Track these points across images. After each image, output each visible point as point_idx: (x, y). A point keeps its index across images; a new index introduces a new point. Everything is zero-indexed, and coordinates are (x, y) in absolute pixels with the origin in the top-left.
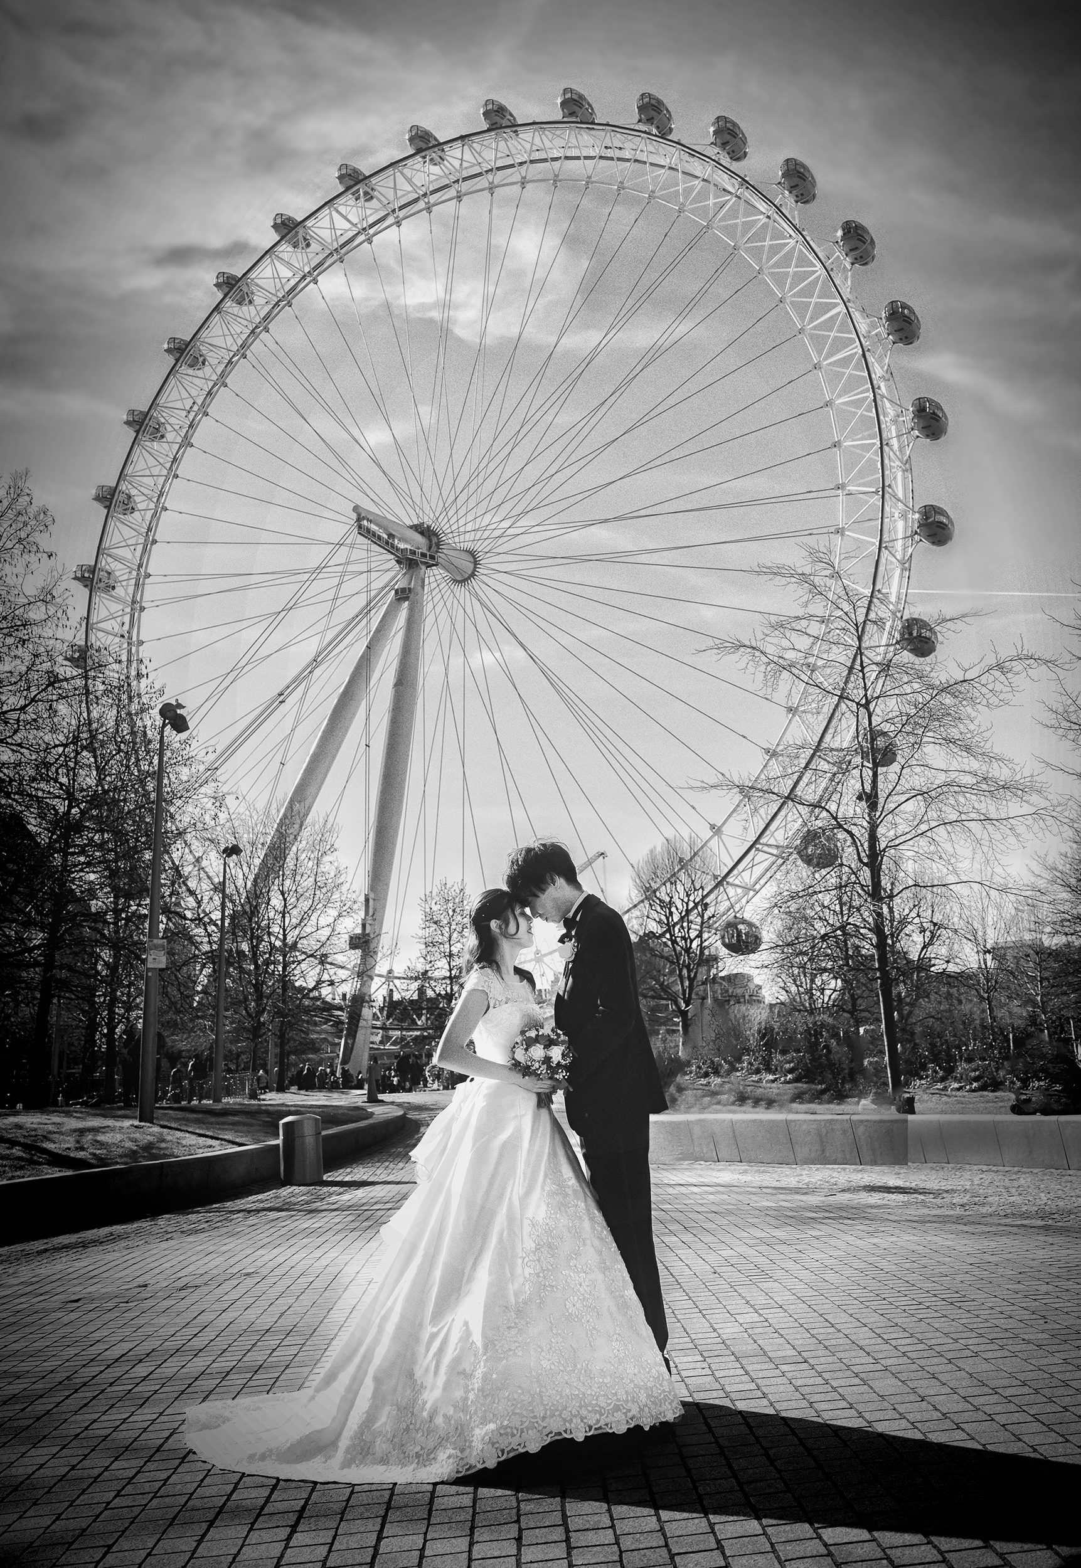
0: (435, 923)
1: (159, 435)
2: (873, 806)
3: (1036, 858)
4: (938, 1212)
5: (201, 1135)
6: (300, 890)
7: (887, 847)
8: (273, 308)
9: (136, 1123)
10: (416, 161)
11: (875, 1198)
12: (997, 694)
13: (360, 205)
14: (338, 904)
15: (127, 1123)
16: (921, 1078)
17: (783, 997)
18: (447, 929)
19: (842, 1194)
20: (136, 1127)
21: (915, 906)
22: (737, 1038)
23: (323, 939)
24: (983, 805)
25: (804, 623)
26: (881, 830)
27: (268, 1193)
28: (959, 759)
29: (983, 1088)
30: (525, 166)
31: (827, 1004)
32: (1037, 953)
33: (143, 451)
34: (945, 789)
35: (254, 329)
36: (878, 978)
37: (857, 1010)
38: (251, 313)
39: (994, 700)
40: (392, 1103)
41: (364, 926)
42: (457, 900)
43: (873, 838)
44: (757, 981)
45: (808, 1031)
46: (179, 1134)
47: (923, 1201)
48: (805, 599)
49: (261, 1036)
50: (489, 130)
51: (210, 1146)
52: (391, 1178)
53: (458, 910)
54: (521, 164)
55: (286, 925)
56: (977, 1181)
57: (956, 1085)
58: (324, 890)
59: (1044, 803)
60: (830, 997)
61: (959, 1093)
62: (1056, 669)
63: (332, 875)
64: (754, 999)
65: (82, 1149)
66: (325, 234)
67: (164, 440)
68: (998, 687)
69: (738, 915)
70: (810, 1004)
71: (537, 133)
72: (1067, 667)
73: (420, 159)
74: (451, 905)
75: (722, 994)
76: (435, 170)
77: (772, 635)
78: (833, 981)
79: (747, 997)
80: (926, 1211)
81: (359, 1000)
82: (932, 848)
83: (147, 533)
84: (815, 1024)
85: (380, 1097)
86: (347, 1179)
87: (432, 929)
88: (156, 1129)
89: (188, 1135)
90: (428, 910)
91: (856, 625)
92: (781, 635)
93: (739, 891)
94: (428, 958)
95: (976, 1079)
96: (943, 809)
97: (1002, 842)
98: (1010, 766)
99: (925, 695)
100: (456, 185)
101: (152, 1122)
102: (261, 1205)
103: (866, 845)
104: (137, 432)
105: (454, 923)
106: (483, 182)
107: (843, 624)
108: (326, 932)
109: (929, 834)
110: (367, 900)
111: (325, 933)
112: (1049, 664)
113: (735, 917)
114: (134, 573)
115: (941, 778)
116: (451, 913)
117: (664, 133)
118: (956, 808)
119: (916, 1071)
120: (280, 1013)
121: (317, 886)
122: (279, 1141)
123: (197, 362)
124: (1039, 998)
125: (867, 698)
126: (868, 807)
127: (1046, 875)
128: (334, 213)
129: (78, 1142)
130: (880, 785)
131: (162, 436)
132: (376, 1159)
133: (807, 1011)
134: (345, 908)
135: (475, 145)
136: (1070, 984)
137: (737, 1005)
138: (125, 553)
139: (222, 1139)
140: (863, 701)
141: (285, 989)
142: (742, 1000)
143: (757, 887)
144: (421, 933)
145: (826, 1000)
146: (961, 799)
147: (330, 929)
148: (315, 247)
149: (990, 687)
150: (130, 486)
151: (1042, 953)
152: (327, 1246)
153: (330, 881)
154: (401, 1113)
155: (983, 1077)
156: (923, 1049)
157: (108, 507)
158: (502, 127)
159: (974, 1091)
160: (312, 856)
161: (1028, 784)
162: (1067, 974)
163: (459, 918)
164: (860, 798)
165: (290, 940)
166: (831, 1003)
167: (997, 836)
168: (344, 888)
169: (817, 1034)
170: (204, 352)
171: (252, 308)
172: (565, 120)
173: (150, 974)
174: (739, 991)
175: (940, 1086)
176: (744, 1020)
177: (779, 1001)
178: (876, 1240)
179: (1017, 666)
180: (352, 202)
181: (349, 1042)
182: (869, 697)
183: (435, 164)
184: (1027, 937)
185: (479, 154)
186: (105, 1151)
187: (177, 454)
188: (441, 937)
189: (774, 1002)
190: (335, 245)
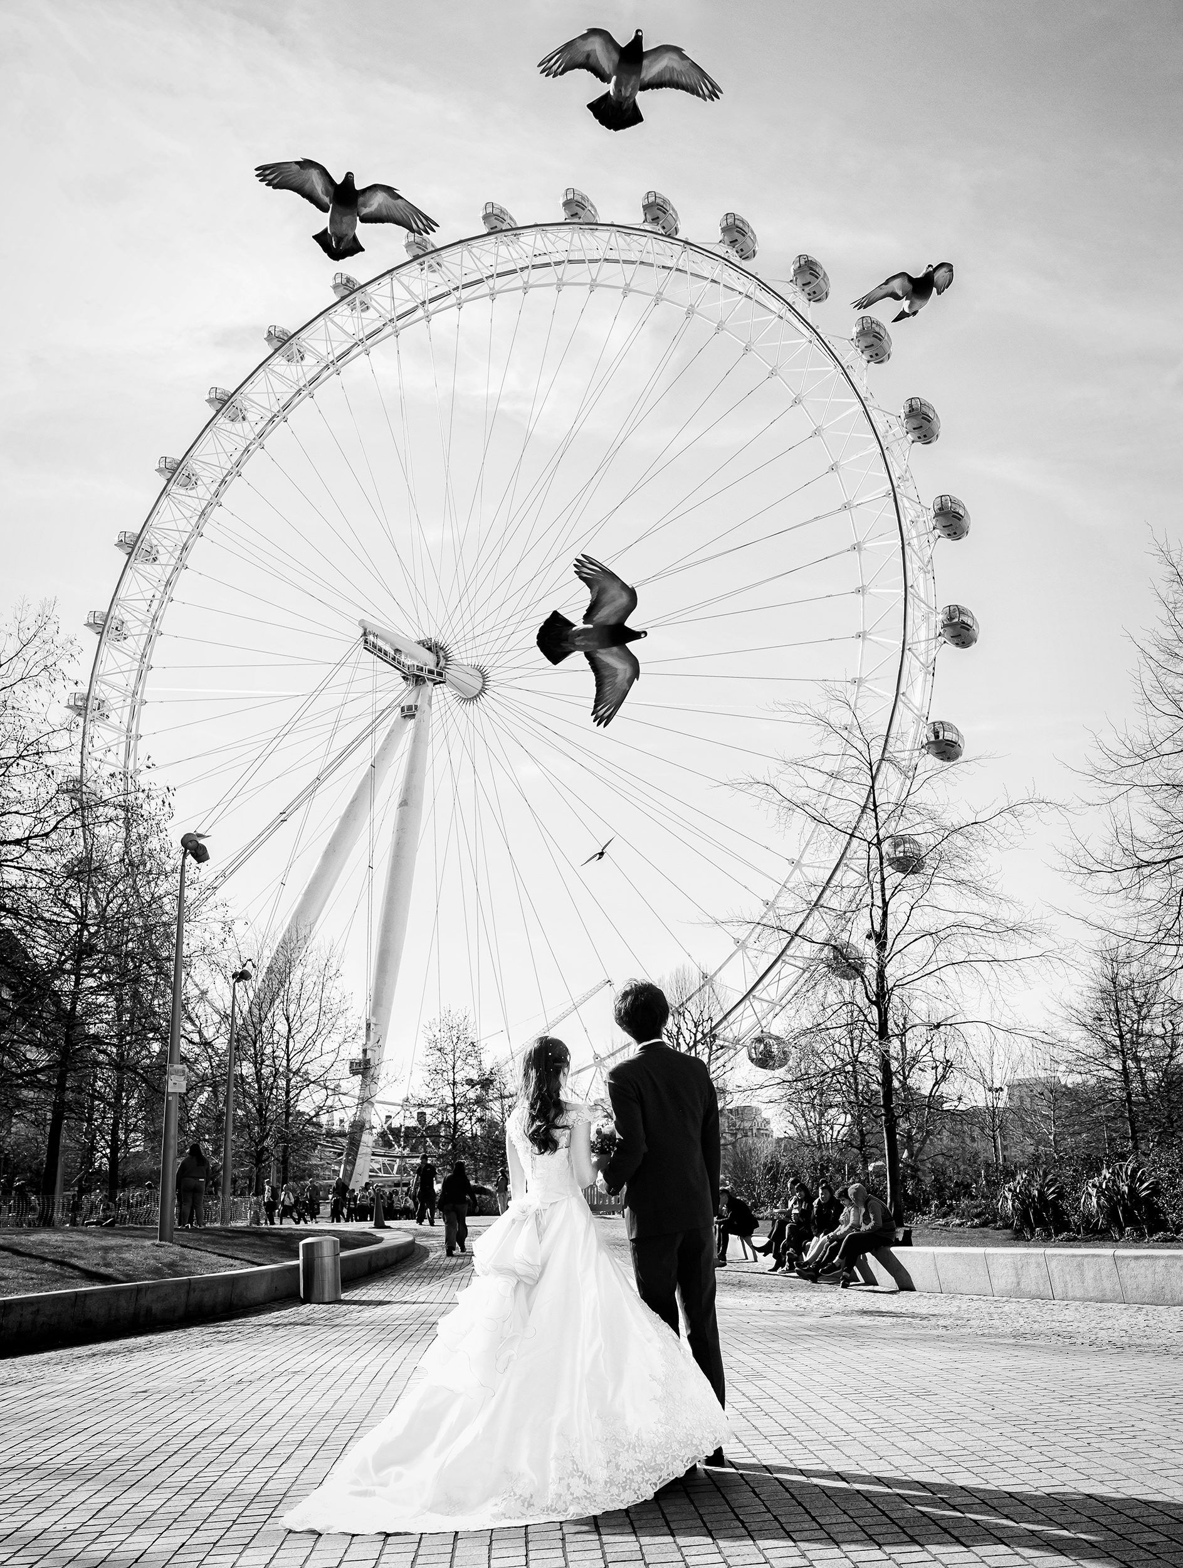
0: (439, 1050)
1: (151, 557)
2: (882, 946)
3: (1052, 996)
4: (923, 1331)
5: (220, 1255)
6: (305, 1016)
7: (895, 986)
8: (267, 424)
9: (157, 1242)
10: (413, 268)
11: (865, 1320)
12: (1007, 837)
13: (356, 315)
14: (344, 1029)
15: (148, 1243)
16: (924, 1214)
17: (792, 1132)
18: (452, 1057)
19: (836, 1316)
20: (157, 1246)
21: (927, 1042)
22: (743, 1171)
23: (328, 1065)
24: (992, 946)
25: (818, 761)
26: (888, 971)
27: (290, 1310)
28: (970, 900)
29: (984, 1224)
30: (526, 271)
31: (836, 1139)
32: (1051, 1092)
33: (136, 574)
34: (954, 929)
35: (247, 447)
36: (882, 1115)
37: (865, 1146)
38: (245, 430)
39: (1004, 843)
40: (399, 1229)
41: (365, 1051)
42: (461, 1028)
43: (881, 976)
44: (765, 1114)
45: (815, 1165)
46: (199, 1253)
47: (910, 1323)
48: (819, 737)
49: (264, 1161)
50: (489, 234)
51: (232, 1266)
52: (407, 1298)
53: (462, 1037)
54: (522, 269)
55: (290, 1050)
56: (964, 1307)
57: (958, 1221)
58: (329, 1016)
59: (1052, 946)
60: (839, 1132)
61: (960, 1229)
62: (1067, 814)
63: (337, 1000)
64: (763, 1132)
65: (108, 1265)
66: (322, 348)
67: (157, 562)
68: (1009, 829)
69: (765, 1030)
70: (819, 1139)
71: (539, 236)
72: (1078, 811)
73: (418, 266)
74: (454, 1032)
75: (729, 1127)
76: (435, 277)
77: (786, 772)
78: (843, 1116)
79: (755, 1131)
80: (911, 1331)
81: (359, 1127)
82: (940, 988)
83: (141, 659)
84: (821, 1159)
85: (387, 1223)
86: (364, 1298)
87: (435, 1056)
88: (177, 1249)
89: (208, 1255)
90: (432, 1037)
91: (870, 764)
92: (795, 773)
93: (765, 1005)
94: (431, 1085)
95: (978, 1216)
96: (951, 950)
97: (1010, 983)
98: (1019, 908)
99: (936, 835)
100: (456, 292)
101: (171, 1242)
102: (287, 1320)
103: (874, 984)
104: (130, 554)
105: (458, 1051)
106: (483, 289)
107: (857, 763)
108: (331, 1057)
109: (937, 973)
110: (368, 1026)
111: (327, 1060)
112: (1060, 808)
113: (762, 1031)
114: (129, 700)
115: (951, 919)
116: (455, 1041)
117: (670, 234)
118: (965, 949)
119: (919, 1206)
120: (284, 1138)
121: (321, 1012)
122: (300, 1262)
123: (190, 481)
124: (1051, 1137)
125: (878, 838)
126: (878, 947)
127: (1063, 1013)
128: (329, 323)
129: (104, 1259)
130: (890, 925)
131: (155, 560)
132: (390, 1281)
133: (815, 1145)
134: (350, 1034)
135: (474, 250)
136: (1082, 1124)
137: (744, 1139)
138: (119, 680)
139: (241, 1260)
140: (875, 841)
141: (288, 1114)
142: (750, 1134)
143: (784, 1002)
144: (424, 1060)
145: (835, 1134)
146: (970, 940)
147: (334, 1055)
148: (309, 360)
149: (1001, 829)
150: (123, 611)
151: (1057, 1093)
152: (360, 1352)
153: (335, 1006)
154: (410, 1238)
155: (984, 1214)
156: (926, 1185)
157: (101, 634)
158: (502, 231)
159: (975, 1227)
160: (318, 981)
161: (1037, 926)
162: (1080, 1113)
163: (463, 1046)
164: (869, 937)
165: (294, 1066)
166: (840, 1138)
167: (1004, 977)
168: (348, 1014)
169: (824, 1168)
170: (198, 471)
171: (245, 424)
172: (568, 221)
173: (170, 1098)
174: (747, 1125)
175: (942, 1221)
176: (750, 1153)
177: (787, 1135)
178: (860, 1351)
179: (1029, 809)
180: (348, 312)
181: (348, 1168)
182: (881, 837)
183: (434, 271)
184: (1042, 1075)
185: (479, 259)
186: (132, 1268)
187: (171, 576)
188: (444, 1065)
189: (782, 1136)
190: (331, 358)
